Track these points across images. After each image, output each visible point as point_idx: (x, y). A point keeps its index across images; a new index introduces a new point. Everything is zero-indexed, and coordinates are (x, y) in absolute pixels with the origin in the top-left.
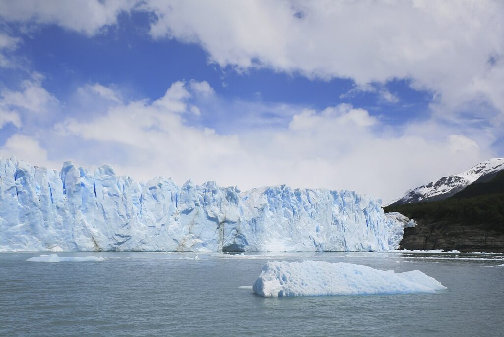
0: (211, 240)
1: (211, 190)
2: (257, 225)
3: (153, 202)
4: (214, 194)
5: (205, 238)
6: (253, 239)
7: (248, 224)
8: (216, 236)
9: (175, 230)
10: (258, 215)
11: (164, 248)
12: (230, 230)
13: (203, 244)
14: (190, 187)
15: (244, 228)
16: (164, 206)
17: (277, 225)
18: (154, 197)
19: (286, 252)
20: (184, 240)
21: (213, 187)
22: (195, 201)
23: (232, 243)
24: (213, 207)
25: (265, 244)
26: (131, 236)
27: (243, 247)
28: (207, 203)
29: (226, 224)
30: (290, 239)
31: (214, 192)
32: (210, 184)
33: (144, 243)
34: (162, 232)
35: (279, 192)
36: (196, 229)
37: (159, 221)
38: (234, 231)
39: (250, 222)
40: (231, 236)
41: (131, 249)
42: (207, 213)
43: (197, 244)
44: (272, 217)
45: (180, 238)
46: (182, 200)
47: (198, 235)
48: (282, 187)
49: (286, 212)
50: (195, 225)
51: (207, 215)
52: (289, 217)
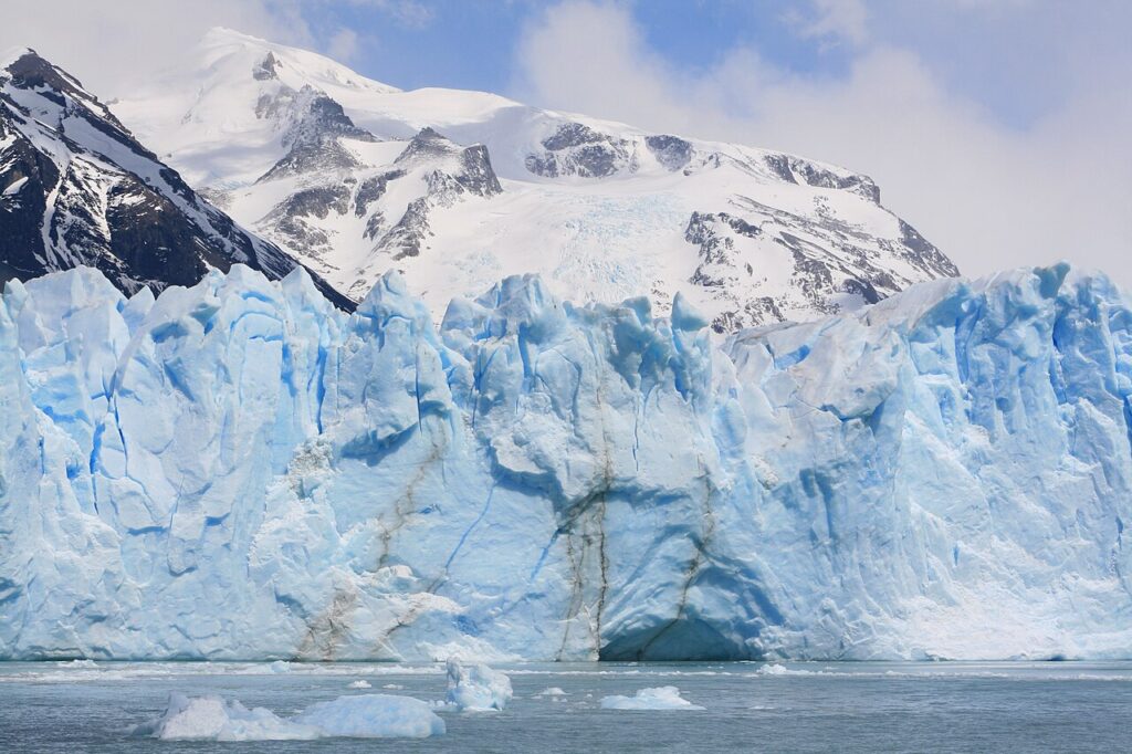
0: (514, 596)
1: (513, 325)
2: (840, 507)
3: (168, 404)
4: (532, 348)
5: (479, 588)
6: (820, 589)
7: (777, 506)
8: (554, 575)
9: (285, 547)
10: (841, 449)
11: (223, 641)
12: (649, 537)
13: (461, 619)
14: (389, 316)
15: (747, 523)
16: (227, 421)
17: (1014, 505)
18: (175, 375)
19: (1057, 659)
20: (342, 597)
21: (522, 310)
22: (419, 391)
23: (664, 610)
24: (529, 416)
25: (899, 614)
26: (17, 581)
27: (752, 631)
28: (490, 396)
29: (617, 511)
30: (1109, 585)
31: (532, 334)
32: (514, 290)
33: (99, 619)
34: (209, 558)
35: (1026, 313)
36: (423, 542)
37: (190, 500)
38: (680, 547)
39: (788, 489)
40: (656, 573)
41: (22, 646)
42: (491, 452)
43: (422, 618)
44: (978, 459)
45: (318, 587)
46: (349, 385)
47: (433, 572)
48: (1049, 281)
49: (1079, 428)
50: (418, 520)
51: (495, 458)
52: (1097, 456)
